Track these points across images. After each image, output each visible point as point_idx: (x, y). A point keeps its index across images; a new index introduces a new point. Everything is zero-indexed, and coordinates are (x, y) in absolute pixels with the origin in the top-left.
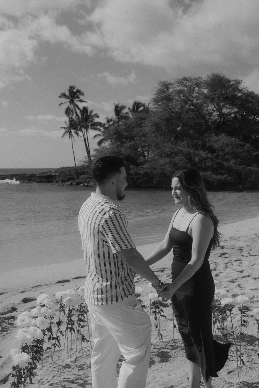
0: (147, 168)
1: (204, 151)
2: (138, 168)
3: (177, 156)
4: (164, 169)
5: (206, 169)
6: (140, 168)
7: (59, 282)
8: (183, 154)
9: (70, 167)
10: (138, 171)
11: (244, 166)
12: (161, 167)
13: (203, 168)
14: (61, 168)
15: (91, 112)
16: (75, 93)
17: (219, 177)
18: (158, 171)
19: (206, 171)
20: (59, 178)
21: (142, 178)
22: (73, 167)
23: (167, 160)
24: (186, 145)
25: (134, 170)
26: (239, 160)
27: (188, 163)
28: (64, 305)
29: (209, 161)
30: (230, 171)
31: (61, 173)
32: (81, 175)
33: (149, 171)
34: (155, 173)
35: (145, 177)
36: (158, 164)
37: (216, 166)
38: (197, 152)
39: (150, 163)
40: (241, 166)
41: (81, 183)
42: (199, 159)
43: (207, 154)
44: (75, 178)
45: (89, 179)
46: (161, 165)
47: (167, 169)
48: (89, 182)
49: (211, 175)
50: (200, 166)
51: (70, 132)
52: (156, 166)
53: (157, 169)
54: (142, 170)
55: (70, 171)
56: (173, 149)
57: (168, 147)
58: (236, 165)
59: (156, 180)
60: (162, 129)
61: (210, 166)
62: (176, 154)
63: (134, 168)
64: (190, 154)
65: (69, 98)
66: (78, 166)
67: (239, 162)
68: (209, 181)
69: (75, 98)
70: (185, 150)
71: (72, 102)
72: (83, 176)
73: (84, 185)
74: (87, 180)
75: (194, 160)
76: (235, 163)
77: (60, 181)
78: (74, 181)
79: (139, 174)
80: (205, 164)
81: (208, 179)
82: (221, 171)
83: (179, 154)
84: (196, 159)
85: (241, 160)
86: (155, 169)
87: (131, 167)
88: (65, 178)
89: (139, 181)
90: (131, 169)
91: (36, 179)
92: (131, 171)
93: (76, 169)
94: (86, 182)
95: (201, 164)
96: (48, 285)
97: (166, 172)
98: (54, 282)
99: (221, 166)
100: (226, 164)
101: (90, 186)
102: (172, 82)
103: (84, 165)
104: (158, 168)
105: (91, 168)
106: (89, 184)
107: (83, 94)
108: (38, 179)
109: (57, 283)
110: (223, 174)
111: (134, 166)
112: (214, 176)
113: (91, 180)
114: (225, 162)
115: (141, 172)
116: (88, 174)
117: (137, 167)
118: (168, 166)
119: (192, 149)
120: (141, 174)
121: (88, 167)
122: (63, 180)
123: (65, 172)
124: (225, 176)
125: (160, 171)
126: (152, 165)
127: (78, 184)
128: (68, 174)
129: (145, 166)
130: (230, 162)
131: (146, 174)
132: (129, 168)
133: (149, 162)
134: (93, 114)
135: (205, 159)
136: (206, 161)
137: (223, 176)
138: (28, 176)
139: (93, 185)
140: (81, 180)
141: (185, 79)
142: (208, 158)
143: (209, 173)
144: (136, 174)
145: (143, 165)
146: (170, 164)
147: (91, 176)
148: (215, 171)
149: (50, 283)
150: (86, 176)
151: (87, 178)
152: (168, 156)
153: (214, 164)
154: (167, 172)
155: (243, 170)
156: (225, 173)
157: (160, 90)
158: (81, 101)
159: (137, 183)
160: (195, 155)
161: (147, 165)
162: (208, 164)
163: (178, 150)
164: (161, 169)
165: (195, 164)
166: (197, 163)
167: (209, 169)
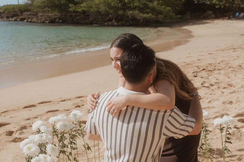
0: (84, 7)
2: (77, 6)
4: (99, 8)
5: (135, 8)
6: (78, 6)
7: (26, 107)
9: (14, 5)
10: (77, 9)
11: (165, 6)
12: (97, 6)
13: (132, 7)
14: (5, 6)
17: (145, 15)
18: (94, 10)
19: (134, 10)
20: (4, 15)
21: (78, 16)
22: (16, 5)
25: (73, 8)
26: (161, 1)
27: (120, 3)
28: (57, 130)
29: (136, 2)
30: (153, 10)
31: (6, 10)
32: (25, 11)
33: (86, 9)
34: (91, 11)
35: (82, 15)
36: (94, 3)
37: (142, 6)
39: (87, 2)
40: (163, 7)
41: (25, 19)
44: (19, 14)
45: (32, 16)
46: (96, 5)
47: (101, 8)
48: (32, 18)
49: (139, 13)
50: (129, 5)
52: (92, 5)
53: (93, 8)
54: (80, 8)
55: (14, 8)
58: (158, 6)
59: (92, 17)
61: (137, 6)
63: (73, 7)
66: (21, 5)
67: (161, 3)
68: (137, 18)
72: (25, 13)
73: (27, 21)
74: (30, 17)
76: (158, 4)
77: (5, 17)
78: (18, 17)
79: (77, 12)
80: (133, 4)
81: (136, 17)
82: (146, 11)
85: (162, 2)
86: (91, 7)
87: (70, 5)
88: (9, 15)
89: (77, 18)
90: (70, 8)
92: (70, 9)
93: (19, 7)
94: (29, 18)
95: (130, 4)
96: (16, 110)
97: (100, 10)
98: (21, 107)
99: (146, 6)
100: (150, 5)
101: (33, 22)
103: (27, 3)
104: (94, 6)
105: (33, 6)
106: (32, 20)
109: (24, 108)
110: (147, 13)
111: (73, 5)
112: (141, 15)
113: (34, 16)
114: (149, 3)
115: (79, 10)
116: (30, 12)
117: (75, 5)
118: (102, 5)
120: (79, 12)
121: (31, 5)
122: (8, 16)
123: (9, 9)
124: (149, 15)
125: (95, 9)
126: (88, 4)
127: (22, 20)
128: (12, 11)
129: (82, 5)
130: (153, 3)
131: (84, 12)
132: (68, 6)
137: (148, 14)
139: (36, 21)
140: (25, 16)
143: (137, 12)
144: (74, 12)
145: (81, 4)
146: (104, 3)
147: (33, 13)
148: (141, 10)
149: (18, 108)
150: (29, 13)
151: (30, 14)
153: (141, 4)
154: (102, 10)
155: (164, 10)
156: (149, 12)
159: (75, 20)
161: (84, 4)
162: (136, 4)
164: (96, 8)
165: (125, 4)
166: (127, 3)
167: (136, 9)
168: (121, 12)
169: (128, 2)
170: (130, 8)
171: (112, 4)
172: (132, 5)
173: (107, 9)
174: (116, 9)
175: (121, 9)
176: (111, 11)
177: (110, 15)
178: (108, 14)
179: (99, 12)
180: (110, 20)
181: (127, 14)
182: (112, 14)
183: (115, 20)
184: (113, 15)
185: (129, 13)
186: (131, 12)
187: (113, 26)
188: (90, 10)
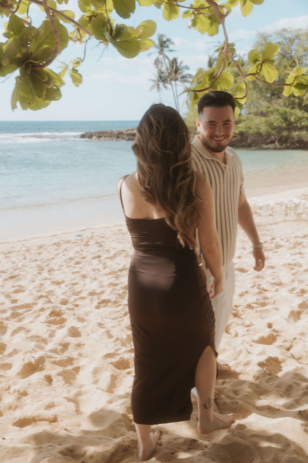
0: (242, 127)
1: (301, 110)
3: (273, 114)
4: (259, 128)
5: (302, 129)
8: (279, 112)
12: (257, 126)
13: (299, 127)
15: (181, 63)
16: (165, 42)
18: (253, 131)
19: (301, 131)
23: (263, 119)
24: (282, 104)
27: (284, 122)
29: (304, 121)
33: (244, 130)
35: (239, 136)
36: (253, 123)
38: (293, 111)
42: (295, 118)
43: (304, 113)
50: (296, 125)
51: (158, 85)
52: (252, 126)
53: (253, 128)
54: (237, 129)
56: (268, 108)
57: (264, 105)
59: (251, 139)
60: (259, 86)
61: (305, 125)
62: (272, 113)
64: (286, 113)
65: (158, 48)
69: (165, 47)
70: (282, 109)
71: (161, 52)
75: (290, 118)
80: (301, 124)
81: (303, 139)
83: (275, 113)
84: (292, 119)
86: (250, 128)
91: (125, 137)
95: (297, 123)
97: (261, 131)
102: (271, 33)
107: (173, 43)
108: (127, 137)
118: (263, 125)
119: (288, 107)
120: (236, 133)
125: (256, 130)
126: (247, 124)
129: (240, 125)
131: (241, 133)
133: (244, 121)
134: (183, 65)
135: (301, 119)
136: (301, 120)
138: (116, 134)
141: (285, 30)
142: (304, 117)
143: (304, 133)
146: (266, 123)
152: (263, 114)
154: (263, 131)
157: (257, 42)
158: (171, 51)
160: (291, 114)
161: (242, 124)
162: (303, 124)
163: (274, 109)
164: (256, 128)
165: (290, 124)
166: (293, 123)
167: (304, 129)
168: (285, 133)
169: (294, 121)
170: (296, 129)
171: (275, 124)
172: (299, 124)
173: (269, 130)
174: (280, 129)
175: (285, 129)
176: (274, 132)
177: (272, 137)
178: (269, 135)
179: (259, 134)
180: (273, 142)
181: (293, 135)
182: (274, 135)
183: (278, 142)
184: (276, 136)
185: (295, 134)
186: (297, 133)
187: (275, 149)
188: (249, 131)
